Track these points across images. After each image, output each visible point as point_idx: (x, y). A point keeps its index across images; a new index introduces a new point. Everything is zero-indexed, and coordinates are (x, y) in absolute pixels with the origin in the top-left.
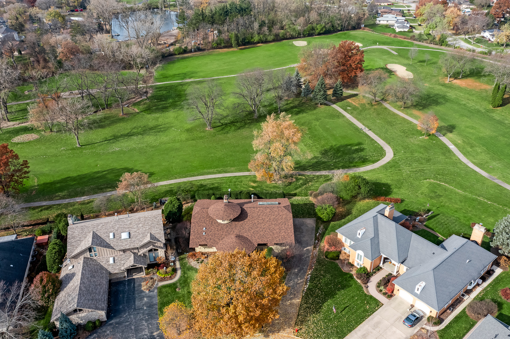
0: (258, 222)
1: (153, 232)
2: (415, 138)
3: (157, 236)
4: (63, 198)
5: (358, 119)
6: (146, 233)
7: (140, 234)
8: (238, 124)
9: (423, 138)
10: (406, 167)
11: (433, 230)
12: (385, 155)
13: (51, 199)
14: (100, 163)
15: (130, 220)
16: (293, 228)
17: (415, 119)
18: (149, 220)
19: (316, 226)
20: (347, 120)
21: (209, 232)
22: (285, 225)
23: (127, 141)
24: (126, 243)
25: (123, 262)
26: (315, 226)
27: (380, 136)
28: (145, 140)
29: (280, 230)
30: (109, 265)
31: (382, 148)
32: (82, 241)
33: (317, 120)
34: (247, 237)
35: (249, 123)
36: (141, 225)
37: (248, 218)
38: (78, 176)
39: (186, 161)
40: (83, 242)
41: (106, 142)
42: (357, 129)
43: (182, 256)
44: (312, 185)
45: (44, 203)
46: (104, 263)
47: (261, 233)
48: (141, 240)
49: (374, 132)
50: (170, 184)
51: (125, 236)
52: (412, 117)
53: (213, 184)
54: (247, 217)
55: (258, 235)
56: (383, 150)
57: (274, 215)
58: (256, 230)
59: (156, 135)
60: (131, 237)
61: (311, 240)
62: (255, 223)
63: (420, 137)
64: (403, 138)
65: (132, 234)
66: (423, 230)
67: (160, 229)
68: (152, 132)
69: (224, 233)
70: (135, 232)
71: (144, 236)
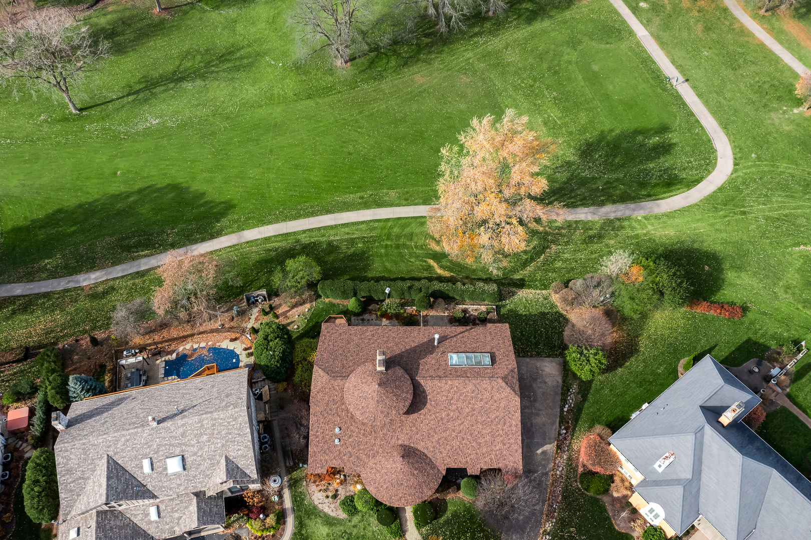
0: (448, 415)
1: (232, 455)
2: (784, 112)
3: (241, 464)
4: (54, 274)
5: (662, 44)
6: (218, 457)
7: (205, 460)
8: (404, 50)
9: (800, 114)
10: (759, 204)
11: (805, 411)
12: (716, 163)
13: (30, 277)
14: (122, 165)
15: (183, 425)
16: (520, 433)
17: (788, 48)
18: (221, 424)
19: (564, 381)
20: (639, 45)
21: (346, 438)
22: (505, 424)
23: (173, 97)
24: (178, 482)
25: (176, 515)
26: (560, 381)
27: (706, 103)
28: (211, 94)
29: (493, 436)
30: (150, 522)
31: (709, 141)
32: (89, 478)
33: (573, 43)
34: (426, 451)
35: (427, 44)
36: (205, 438)
37: (428, 405)
38: (80, 206)
39: (297, 166)
40: (90, 481)
41: (131, 98)
42: (659, 78)
43: (295, 474)
44: (558, 254)
45: (18, 289)
46: (139, 517)
47: (453, 443)
48: (208, 473)
49: (694, 88)
50: (267, 239)
51: (174, 466)
52: (781, 42)
53: (352, 242)
54: (425, 404)
55: (448, 447)
56: (712, 148)
57: (481, 400)
58: (444, 435)
59: (232, 79)
60: (187, 467)
61: (553, 423)
62: (442, 419)
63: (796, 111)
64: (757, 110)
65: (189, 461)
66: (784, 410)
67: (246, 447)
68: (224, 71)
69: (378, 442)
70: (195, 454)
71: (212, 465)
